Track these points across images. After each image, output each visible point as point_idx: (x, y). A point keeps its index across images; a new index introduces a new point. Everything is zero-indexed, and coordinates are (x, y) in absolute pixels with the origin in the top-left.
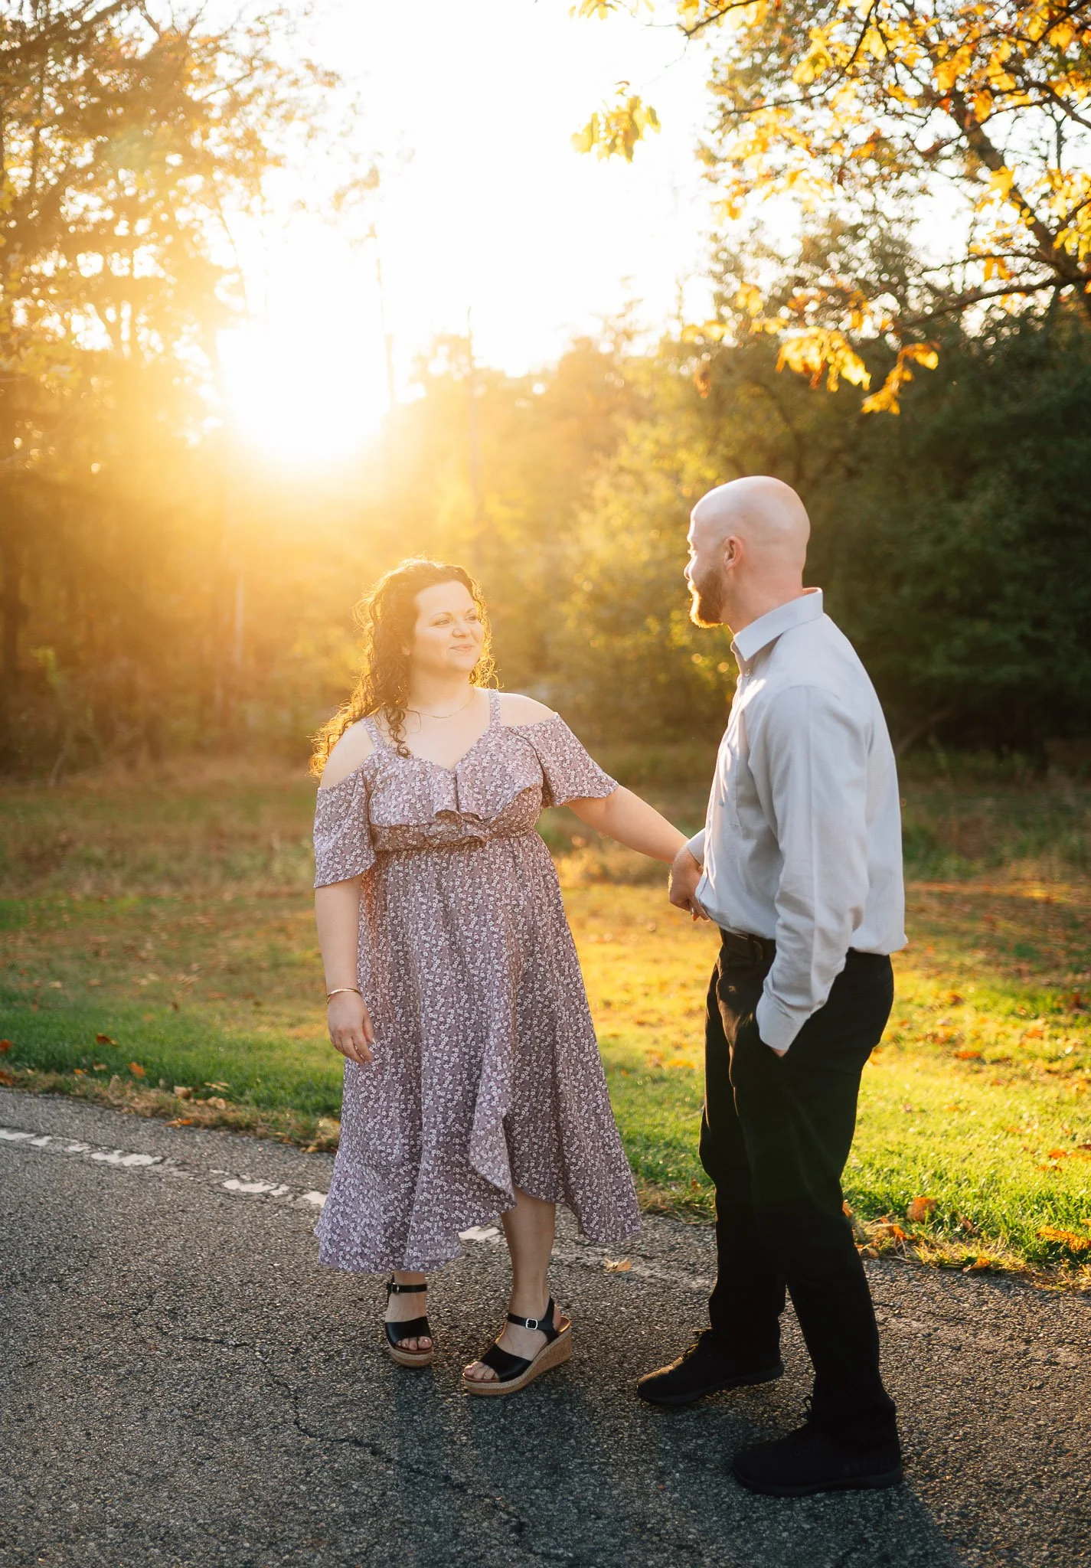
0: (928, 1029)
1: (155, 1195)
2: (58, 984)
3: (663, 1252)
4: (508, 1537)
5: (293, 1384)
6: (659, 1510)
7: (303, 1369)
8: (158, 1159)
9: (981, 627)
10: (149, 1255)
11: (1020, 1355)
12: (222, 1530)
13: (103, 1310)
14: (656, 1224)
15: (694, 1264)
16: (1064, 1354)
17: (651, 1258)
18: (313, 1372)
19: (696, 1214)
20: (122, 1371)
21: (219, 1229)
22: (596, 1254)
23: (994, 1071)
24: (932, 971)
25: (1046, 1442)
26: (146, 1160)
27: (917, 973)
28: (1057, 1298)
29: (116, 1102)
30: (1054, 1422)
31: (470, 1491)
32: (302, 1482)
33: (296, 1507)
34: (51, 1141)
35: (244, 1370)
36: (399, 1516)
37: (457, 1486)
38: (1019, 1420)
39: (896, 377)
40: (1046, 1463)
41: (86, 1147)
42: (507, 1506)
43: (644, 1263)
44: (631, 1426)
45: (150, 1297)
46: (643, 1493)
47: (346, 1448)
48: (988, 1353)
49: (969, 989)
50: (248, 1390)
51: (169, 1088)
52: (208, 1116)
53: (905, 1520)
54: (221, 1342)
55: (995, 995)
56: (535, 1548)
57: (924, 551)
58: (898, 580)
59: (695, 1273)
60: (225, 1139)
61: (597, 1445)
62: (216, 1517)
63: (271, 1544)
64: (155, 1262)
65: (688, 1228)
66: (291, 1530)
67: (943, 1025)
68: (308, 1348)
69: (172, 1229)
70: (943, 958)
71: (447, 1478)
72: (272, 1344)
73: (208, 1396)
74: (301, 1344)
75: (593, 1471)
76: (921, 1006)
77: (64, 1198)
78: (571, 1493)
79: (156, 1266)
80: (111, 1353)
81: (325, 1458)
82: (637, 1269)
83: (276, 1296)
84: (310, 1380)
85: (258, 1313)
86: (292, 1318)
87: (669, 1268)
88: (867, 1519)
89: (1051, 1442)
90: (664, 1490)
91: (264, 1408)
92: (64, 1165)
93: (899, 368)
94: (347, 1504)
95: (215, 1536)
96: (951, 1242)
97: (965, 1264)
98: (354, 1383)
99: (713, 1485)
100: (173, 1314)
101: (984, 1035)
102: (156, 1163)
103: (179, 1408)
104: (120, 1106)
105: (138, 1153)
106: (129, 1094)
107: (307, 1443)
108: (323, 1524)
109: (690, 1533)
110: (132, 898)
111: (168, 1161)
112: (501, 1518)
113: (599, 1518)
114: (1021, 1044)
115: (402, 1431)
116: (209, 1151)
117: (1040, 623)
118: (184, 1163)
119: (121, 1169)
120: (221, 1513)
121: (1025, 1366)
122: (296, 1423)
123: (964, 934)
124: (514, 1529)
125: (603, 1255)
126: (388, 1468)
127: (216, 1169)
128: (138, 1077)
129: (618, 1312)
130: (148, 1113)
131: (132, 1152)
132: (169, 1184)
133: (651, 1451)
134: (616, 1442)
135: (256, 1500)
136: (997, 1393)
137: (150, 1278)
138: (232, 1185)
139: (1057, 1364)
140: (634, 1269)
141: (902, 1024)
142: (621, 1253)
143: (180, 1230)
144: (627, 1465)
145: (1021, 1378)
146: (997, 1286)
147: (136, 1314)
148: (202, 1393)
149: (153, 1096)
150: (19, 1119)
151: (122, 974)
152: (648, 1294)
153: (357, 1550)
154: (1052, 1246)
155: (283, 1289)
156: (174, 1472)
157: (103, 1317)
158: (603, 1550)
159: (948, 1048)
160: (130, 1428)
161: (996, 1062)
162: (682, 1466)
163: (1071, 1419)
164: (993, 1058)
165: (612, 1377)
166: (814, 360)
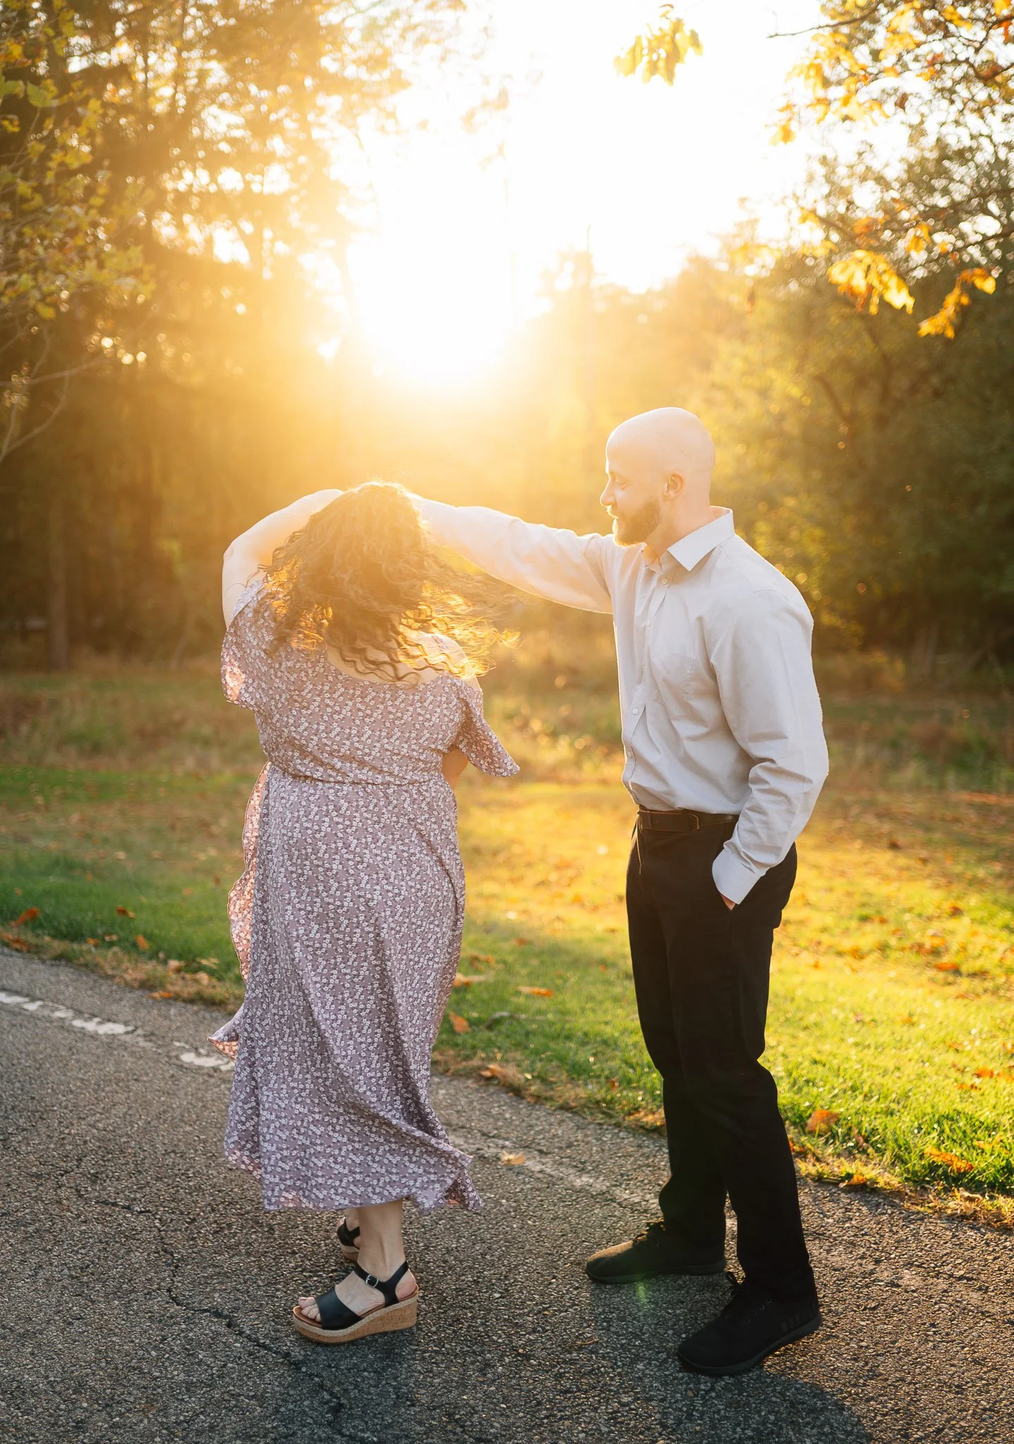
0: (917, 937)
1: (117, 1063)
2: (121, 855)
3: (561, 1148)
4: (323, 1417)
5: (179, 1253)
6: (471, 1402)
7: (193, 1239)
8: (130, 1028)
10: (91, 1120)
11: (865, 1275)
12: (68, 1389)
13: (34, 1170)
14: (563, 1121)
15: (585, 1162)
16: (909, 1278)
17: (546, 1154)
18: (200, 1242)
19: (603, 1113)
20: (31, 1229)
21: (163, 1099)
22: (497, 1146)
23: (965, 984)
24: (943, 881)
25: (862, 1364)
26: (119, 1029)
27: (929, 883)
28: (922, 1219)
29: (110, 972)
30: (876, 1344)
31: (304, 1369)
32: (155, 1348)
33: (141, 1372)
34: (41, 1006)
35: (137, 1237)
36: (231, 1388)
37: (294, 1363)
38: (843, 1340)
39: (952, 300)
40: (855, 1385)
41: (70, 1014)
42: (333, 1387)
43: (538, 1159)
44: (473, 1318)
45: (80, 1160)
46: (462, 1385)
47: (204, 1319)
48: (835, 1270)
49: (973, 901)
50: (136, 1257)
51: (165, 962)
52: (192, 989)
53: (701, 1432)
54: (128, 1208)
55: (995, 909)
56: (344, 1430)
58: (976, 499)
59: (583, 1171)
60: (196, 1013)
61: (435, 1333)
62: (66, 1375)
63: (107, 1405)
64: (94, 1127)
65: (592, 1126)
66: (130, 1394)
67: (934, 936)
68: (204, 1218)
69: (121, 1097)
70: (958, 869)
71: (287, 1355)
72: (173, 1213)
73: (99, 1259)
74: (198, 1215)
75: (424, 1358)
76: (920, 916)
77: (35, 1061)
78: (395, 1379)
79: (95, 1131)
80: (27, 1211)
81: (184, 1326)
82: (530, 1164)
83: (192, 1167)
84: (195, 1250)
85: (170, 1182)
86: (198, 1188)
87: (561, 1164)
88: (664, 1426)
89: (867, 1364)
90: (483, 1382)
91: (145, 1274)
92: (45, 1029)
93: (957, 291)
94: (188, 1373)
95: (59, 1394)
96: (839, 1156)
97: (842, 1180)
98: (234, 1255)
99: (531, 1381)
100: (95, 1178)
101: (970, 948)
102: (127, 1033)
103: (69, 1269)
104: (113, 977)
105: (115, 1022)
106: (126, 964)
107: (172, 1310)
108: (160, 1390)
109: (492, 1427)
111: (140, 1031)
112: (323, 1398)
113: (413, 1405)
114: (1002, 959)
115: (261, 1305)
116: (179, 1024)
118: (152, 1034)
119: (94, 1037)
120: (72, 1372)
121: (867, 1286)
122: (169, 1290)
123: (988, 845)
124: (332, 1410)
125: (503, 1147)
126: (236, 1341)
127: (179, 1041)
128: (141, 949)
129: (497, 1203)
130: (136, 985)
131: (109, 1020)
132: (132, 1054)
133: (484, 1344)
134: (454, 1331)
135: (107, 1363)
136: (830, 1311)
137: (85, 1142)
138: (188, 1058)
139: (898, 1286)
140: (527, 1163)
141: (894, 933)
142: (521, 1147)
143: (128, 1098)
144: (456, 1356)
145: (859, 1297)
146: (867, 1203)
147: (62, 1175)
148: (95, 1255)
149: (149, 968)
150: (20, 982)
151: (184, 849)
152: (531, 1189)
153: (182, 1418)
154: (933, 1168)
155: (201, 1160)
156: (45, 1329)
157: (32, 1176)
158: (407, 1437)
159: (930, 958)
160: (20, 1284)
161: (973, 975)
162: (507, 1360)
163: (894, 1342)
164: (971, 971)
165: (471, 1268)
166: (860, 283)
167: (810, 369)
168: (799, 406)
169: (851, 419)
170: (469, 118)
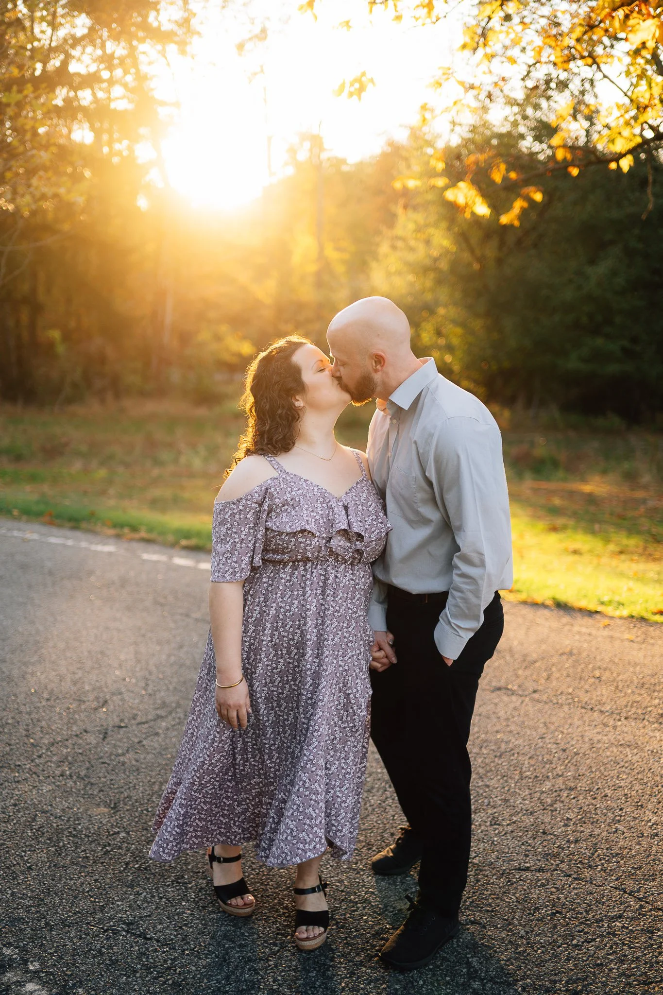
1: (116, 559)
9: (599, 341)
39: (519, 205)
52: (138, 537)
57: (568, 295)
58: (552, 311)
60: (143, 544)
92: (79, 550)
93: (520, 199)
104: (101, 533)
106: (105, 529)
110: (102, 473)
117: (634, 340)
127: (140, 553)
128: (108, 525)
130: (113, 535)
132: (122, 556)
138: (145, 556)
166: (461, 201)
167: (456, 229)
168: (447, 252)
169: (481, 260)
170: (241, 47)
